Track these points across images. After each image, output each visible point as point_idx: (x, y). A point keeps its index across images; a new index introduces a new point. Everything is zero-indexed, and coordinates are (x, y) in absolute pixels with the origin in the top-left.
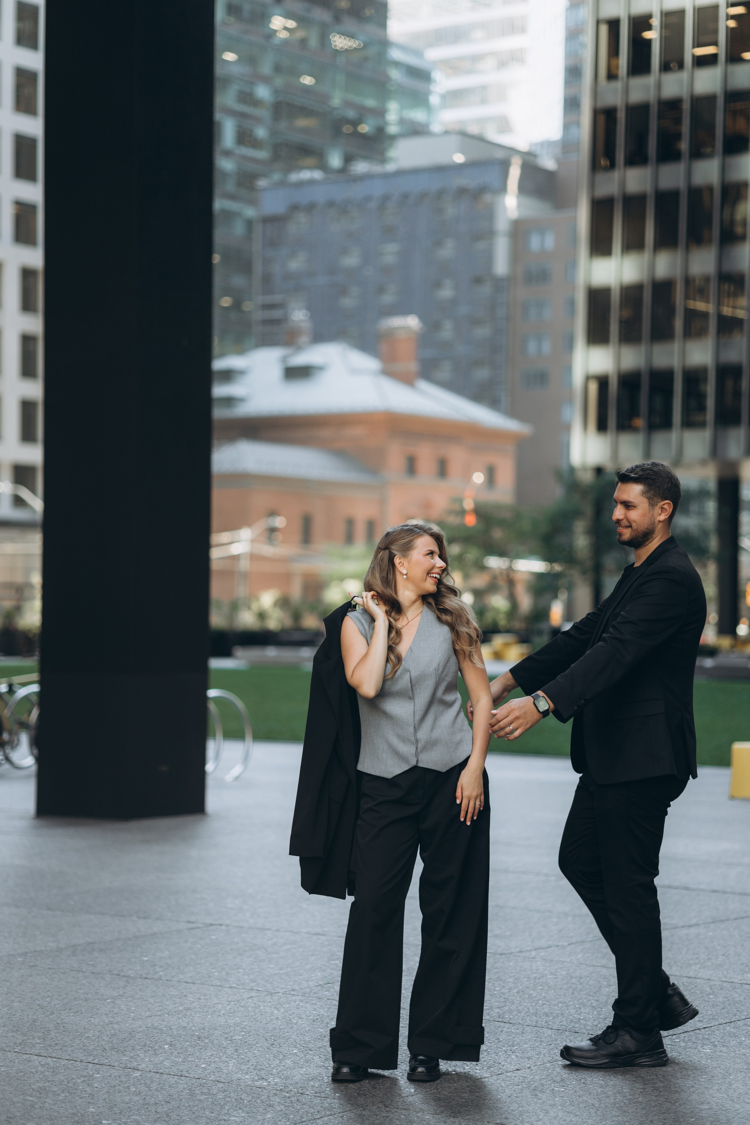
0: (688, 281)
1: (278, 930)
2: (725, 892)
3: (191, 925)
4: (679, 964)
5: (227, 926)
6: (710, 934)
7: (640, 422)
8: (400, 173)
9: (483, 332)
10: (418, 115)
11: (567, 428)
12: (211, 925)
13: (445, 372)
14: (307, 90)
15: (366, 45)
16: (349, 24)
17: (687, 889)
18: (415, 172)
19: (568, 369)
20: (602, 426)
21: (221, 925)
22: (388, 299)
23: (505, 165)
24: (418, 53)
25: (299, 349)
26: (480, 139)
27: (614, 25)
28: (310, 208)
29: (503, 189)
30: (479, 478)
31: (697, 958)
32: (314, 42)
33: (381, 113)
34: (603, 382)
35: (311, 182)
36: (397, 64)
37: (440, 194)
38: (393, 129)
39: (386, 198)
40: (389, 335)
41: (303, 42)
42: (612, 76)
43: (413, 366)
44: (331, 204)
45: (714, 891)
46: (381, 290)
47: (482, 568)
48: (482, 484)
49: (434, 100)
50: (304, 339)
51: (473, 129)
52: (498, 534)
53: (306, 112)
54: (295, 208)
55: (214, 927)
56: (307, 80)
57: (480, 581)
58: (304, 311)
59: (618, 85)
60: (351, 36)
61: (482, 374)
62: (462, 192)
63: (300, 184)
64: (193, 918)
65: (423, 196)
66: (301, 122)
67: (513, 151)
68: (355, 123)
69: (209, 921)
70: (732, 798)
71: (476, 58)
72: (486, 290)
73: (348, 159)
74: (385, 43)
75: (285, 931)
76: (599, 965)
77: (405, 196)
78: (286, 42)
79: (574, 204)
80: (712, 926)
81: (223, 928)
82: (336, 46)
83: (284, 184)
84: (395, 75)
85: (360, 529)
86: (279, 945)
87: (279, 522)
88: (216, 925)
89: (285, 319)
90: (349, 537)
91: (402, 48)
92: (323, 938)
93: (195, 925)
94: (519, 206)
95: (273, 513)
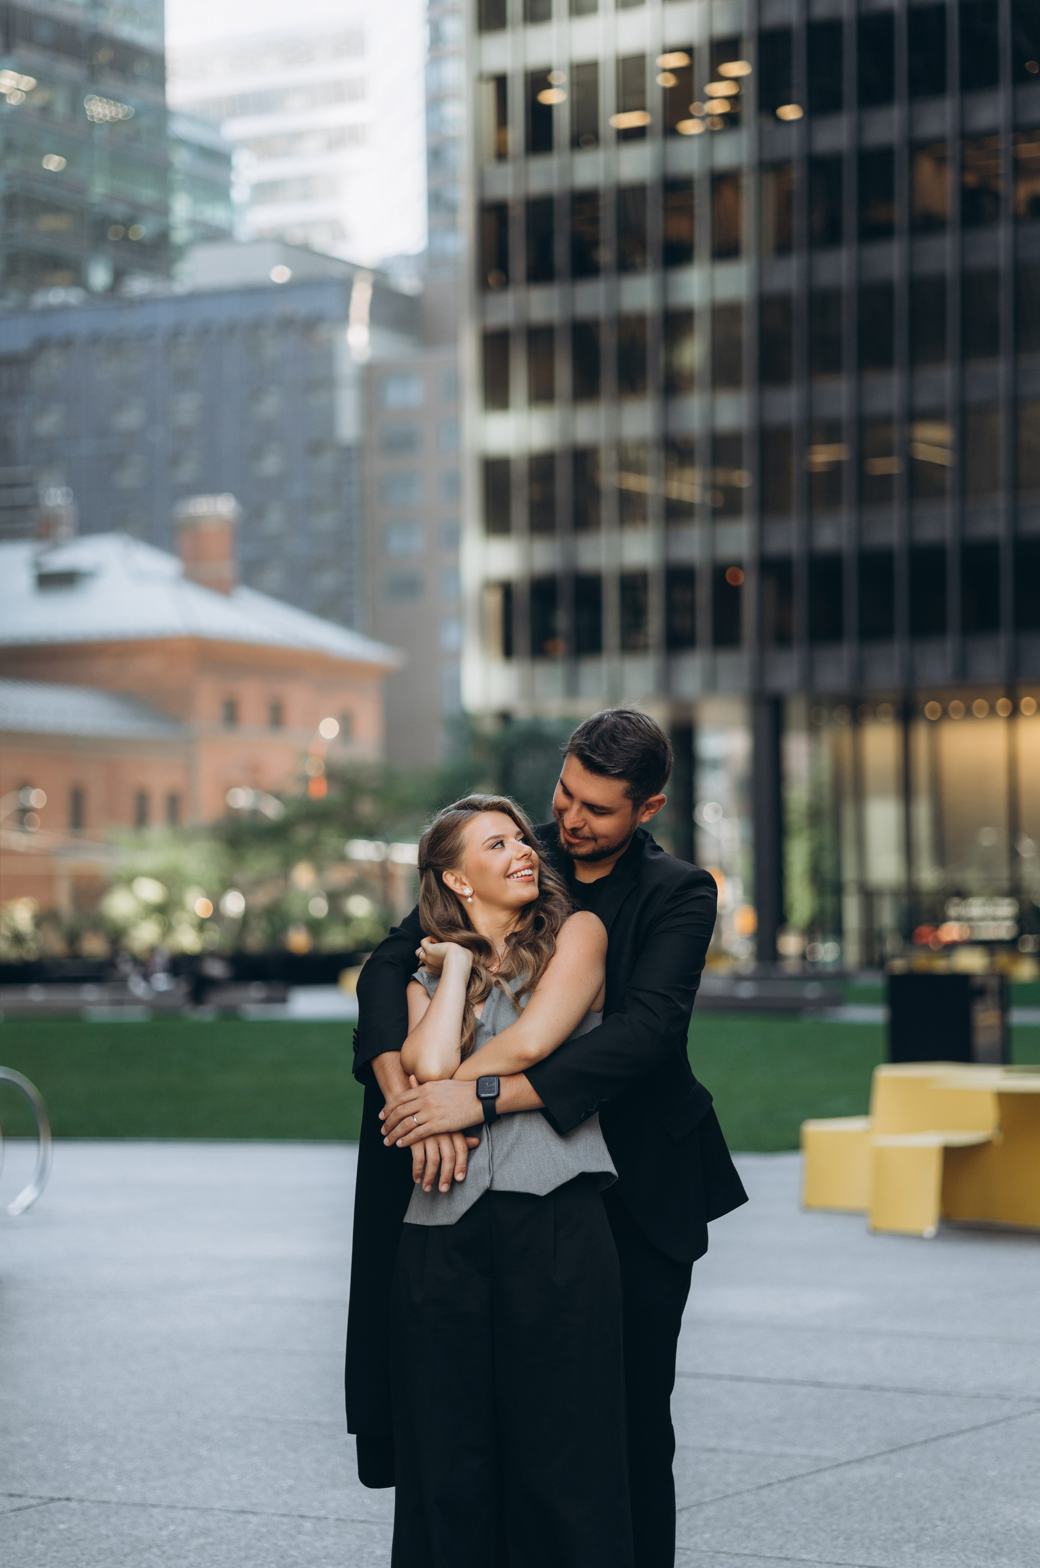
0: (620, 446)
1: (172, 1507)
2: (882, 1389)
3: (17, 1503)
4: (878, 1543)
5: (81, 1501)
6: (899, 1476)
7: (561, 645)
8: (195, 296)
9: (326, 521)
10: (216, 214)
11: (456, 657)
12: (52, 1500)
13: (274, 576)
14: (54, 178)
15: (137, 115)
16: (111, 83)
17: (819, 1384)
18: (217, 294)
19: (455, 572)
20: (508, 651)
21: (68, 1499)
22: (187, 472)
23: (345, 286)
24: (215, 126)
25: (56, 546)
26: (305, 249)
27: (501, 82)
28: (67, 343)
29: (344, 319)
30: (329, 729)
31: (902, 1528)
32: (61, 107)
33: (163, 210)
34: (507, 589)
35: (65, 308)
36: (182, 142)
37: (256, 326)
38: (180, 235)
39: (176, 334)
40: (193, 525)
41: (46, 110)
42: (501, 155)
43: (226, 569)
44: (95, 339)
45: (866, 1388)
46: (175, 461)
47: (343, 858)
48: (336, 738)
49: (239, 193)
50: (64, 530)
51: (297, 236)
52: (367, 808)
53: (53, 207)
54: (42, 345)
55: (58, 1504)
56: (53, 163)
57: (338, 876)
58: (64, 489)
59: (508, 170)
60: (116, 99)
61: (327, 581)
62: (286, 324)
63: (49, 311)
64: (16, 1488)
65: (231, 329)
66: (48, 223)
67: (356, 268)
68: (129, 222)
69: (46, 1491)
70: (807, 1209)
71: (296, 137)
72: (327, 462)
73: (119, 276)
74: (163, 113)
75: (185, 1508)
76: (747, 1552)
77: (204, 331)
78: (19, 111)
79: (453, 339)
80: (893, 1457)
81: (74, 1505)
82: (92, 117)
83: (23, 309)
84: (181, 158)
85: (158, 806)
86: (181, 1537)
87: (36, 798)
88: (59, 1499)
89: (35, 502)
90: (141, 818)
91: (192, 118)
92: (254, 1519)
93: (23, 1502)
94: (371, 343)
95: (24, 785)
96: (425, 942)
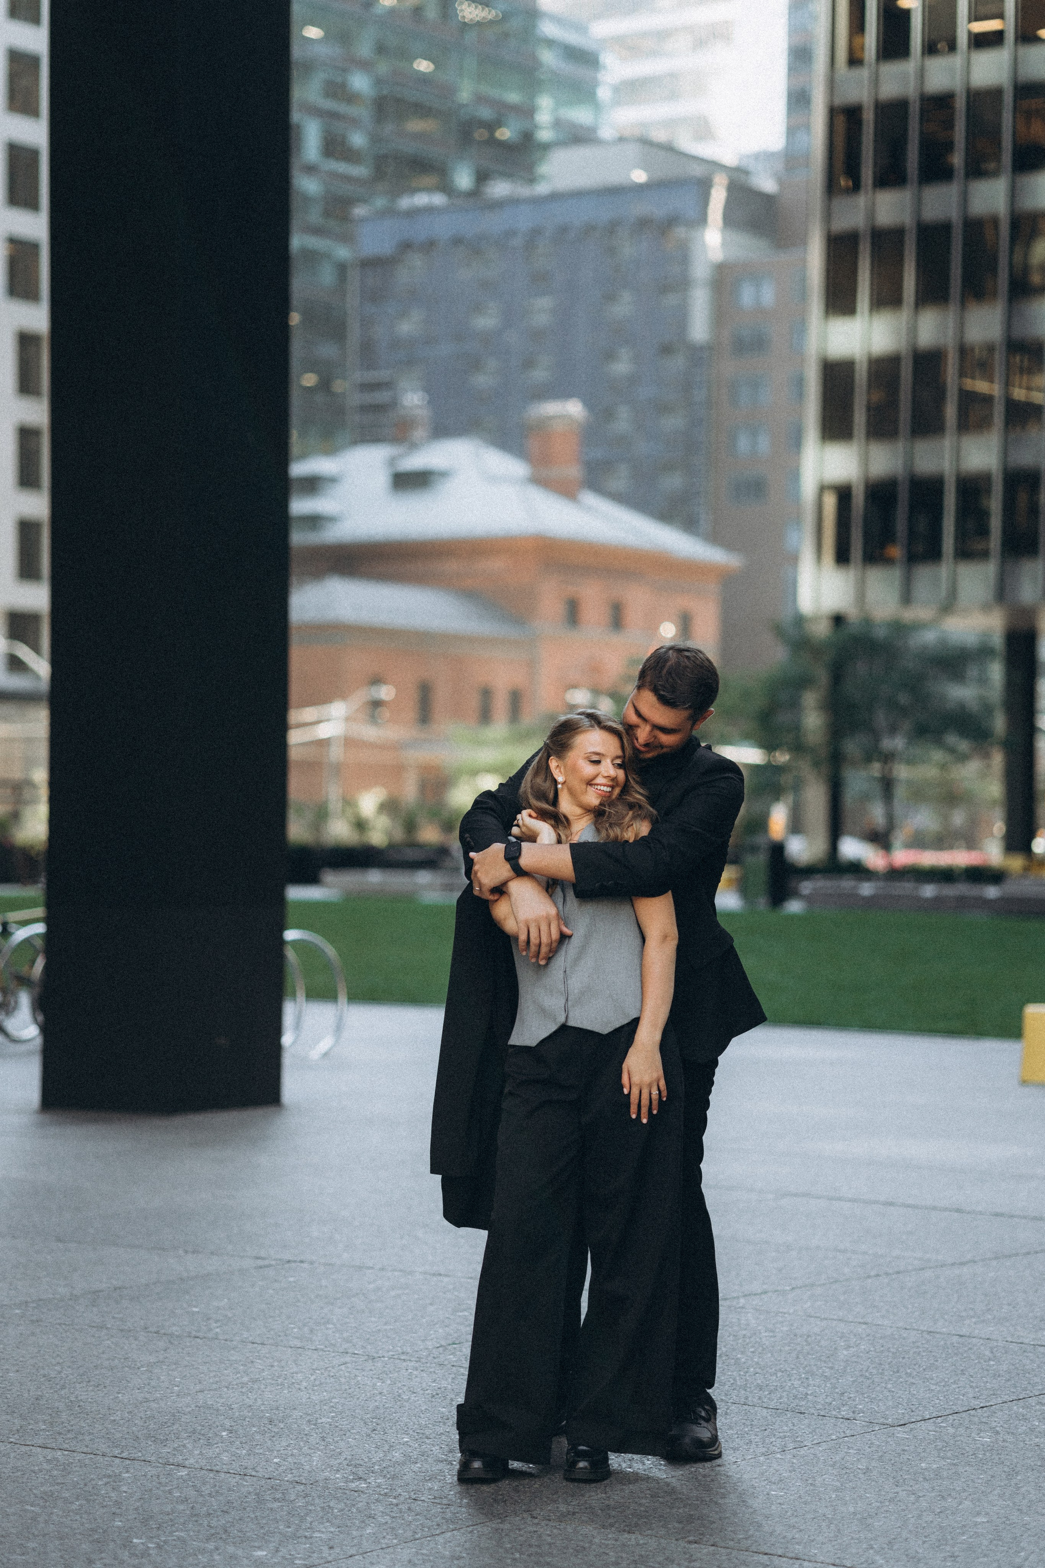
0: (964, 351)
1: (382, 1269)
2: (1011, 1216)
3: (260, 1263)
4: (947, 1317)
5: (311, 1263)
6: (989, 1275)
7: (896, 551)
8: (555, 197)
9: (673, 423)
10: (581, 115)
11: (794, 559)
12: (289, 1262)
13: (620, 481)
14: (423, 79)
15: (506, 17)
17: (959, 1211)
18: (578, 195)
19: (795, 475)
20: (842, 557)
21: (302, 1262)
22: (540, 375)
23: (704, 186)
24: (580, 28)
25: (414, 446)
26: (669, 148)
28: (429, 246)
29: (702, 220)
30: (668, 630)
31: (971, 1309)
32: (432, 12)
33: (528, 111)
34: (844, 494)
35: (429, 210)
36: (550, 43)
37: (612, 228)
38: (545, 135)
39: (535, 233)
40: (541, 427)
41: (417, 11)
42: (854, 61)
43: (574, 472)
44: (457, 241)
45: (997, 1215)
46: (529, 364)
49: (603, 93)
50: (419, 433)
51: (660, 136)
53: (421, 110)
54: (406, 246)
55: (292, 1265)
56: (423, 66)
58: (420, 393)
59: (864, 73)
60: (485, 3)
61: (674, 482)
62: (643, 224)
63: (413, 213)
64: (263, 1253)
65: (588, 229)
66: (415, 125)
67: (715, 165)
68: (492, 126)
69: (285, 1256)
70: (1024, 1083)
71: (663, 35)
72: (678, 363)
73: (482, 177)
74: (533, 14)
75: (393, 1271)
76: (835, 1317)
77: (563, 230)
78: (391, 12)
79: (803, 241)
80: (993, 1263)
81: (305, 1265)
82: (464, 17)
83: (390, 212)
84: (548, 58)
85: (501, 704)
86: (384, 1289)
87: (385, 692)
88: (295, 1261)
89: (394, 404)
90: (485, 716)
91: (558, 20)
92: (446, 1280)
93: (266, 1262)
94: (724, 244)
95: (376, 680)
96: (525, 813)
